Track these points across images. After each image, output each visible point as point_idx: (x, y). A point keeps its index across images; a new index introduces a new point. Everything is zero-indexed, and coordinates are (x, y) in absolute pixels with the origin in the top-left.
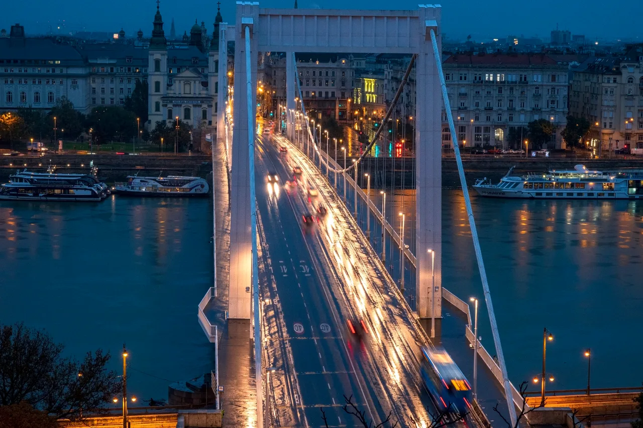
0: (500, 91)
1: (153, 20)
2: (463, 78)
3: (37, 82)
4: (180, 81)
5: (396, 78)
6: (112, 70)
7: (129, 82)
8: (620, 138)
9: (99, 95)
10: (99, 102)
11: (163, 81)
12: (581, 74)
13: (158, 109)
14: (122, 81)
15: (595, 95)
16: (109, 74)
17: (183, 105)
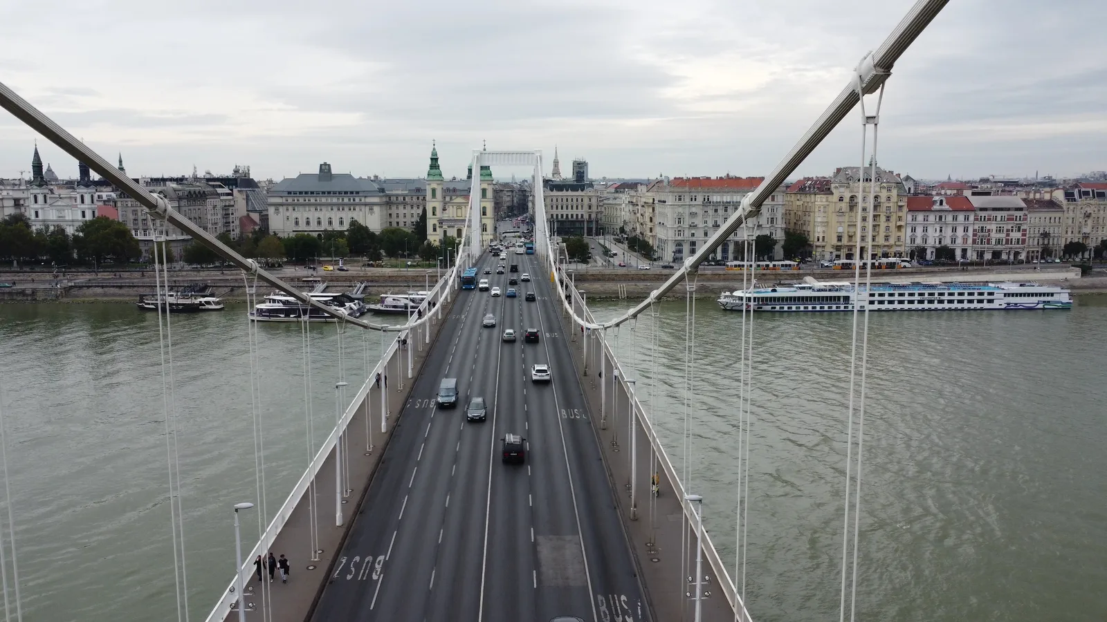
0: (716, 211)
1: (430, 156)
2: (693, 199)
3: (341, 209)
4: (453, 206)
5: (632, 202)
6: (404, 199)
7: (418, 208)
8: (832, 250)
9: (394, 220)
10: (394, 225)
11: (439, 206)
12: (793, 195)
13: (435, 230)
14: (412, 208)
15: (807, 212)
16: (402, 203)
17: (456, 226)
